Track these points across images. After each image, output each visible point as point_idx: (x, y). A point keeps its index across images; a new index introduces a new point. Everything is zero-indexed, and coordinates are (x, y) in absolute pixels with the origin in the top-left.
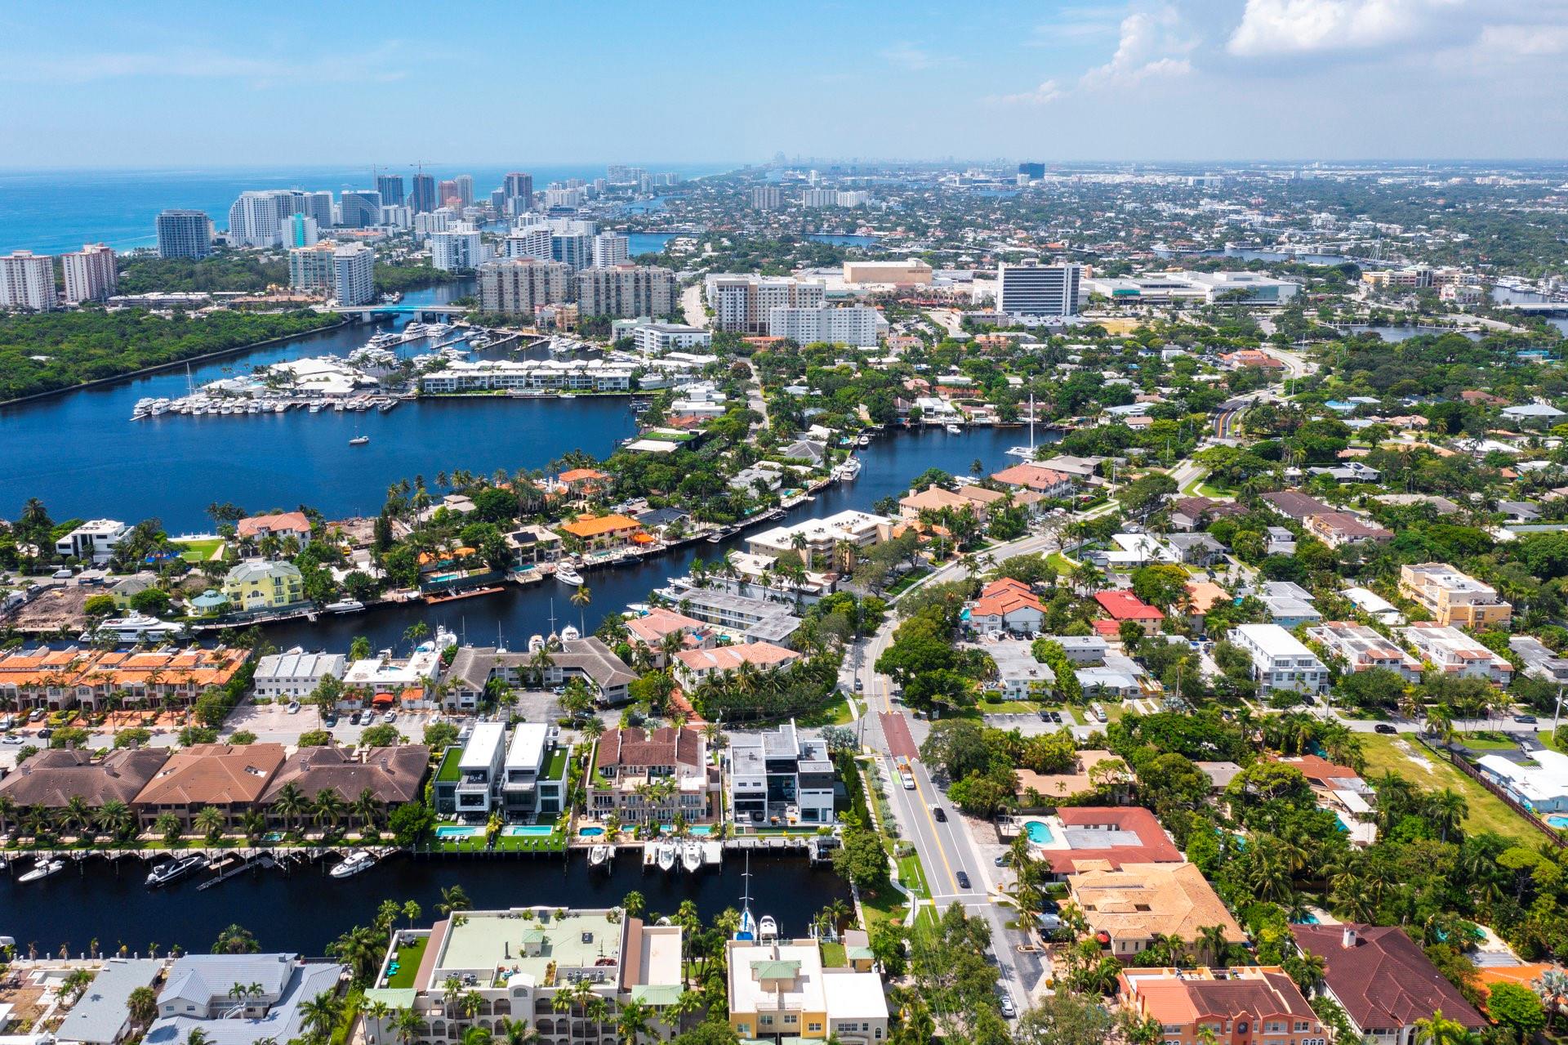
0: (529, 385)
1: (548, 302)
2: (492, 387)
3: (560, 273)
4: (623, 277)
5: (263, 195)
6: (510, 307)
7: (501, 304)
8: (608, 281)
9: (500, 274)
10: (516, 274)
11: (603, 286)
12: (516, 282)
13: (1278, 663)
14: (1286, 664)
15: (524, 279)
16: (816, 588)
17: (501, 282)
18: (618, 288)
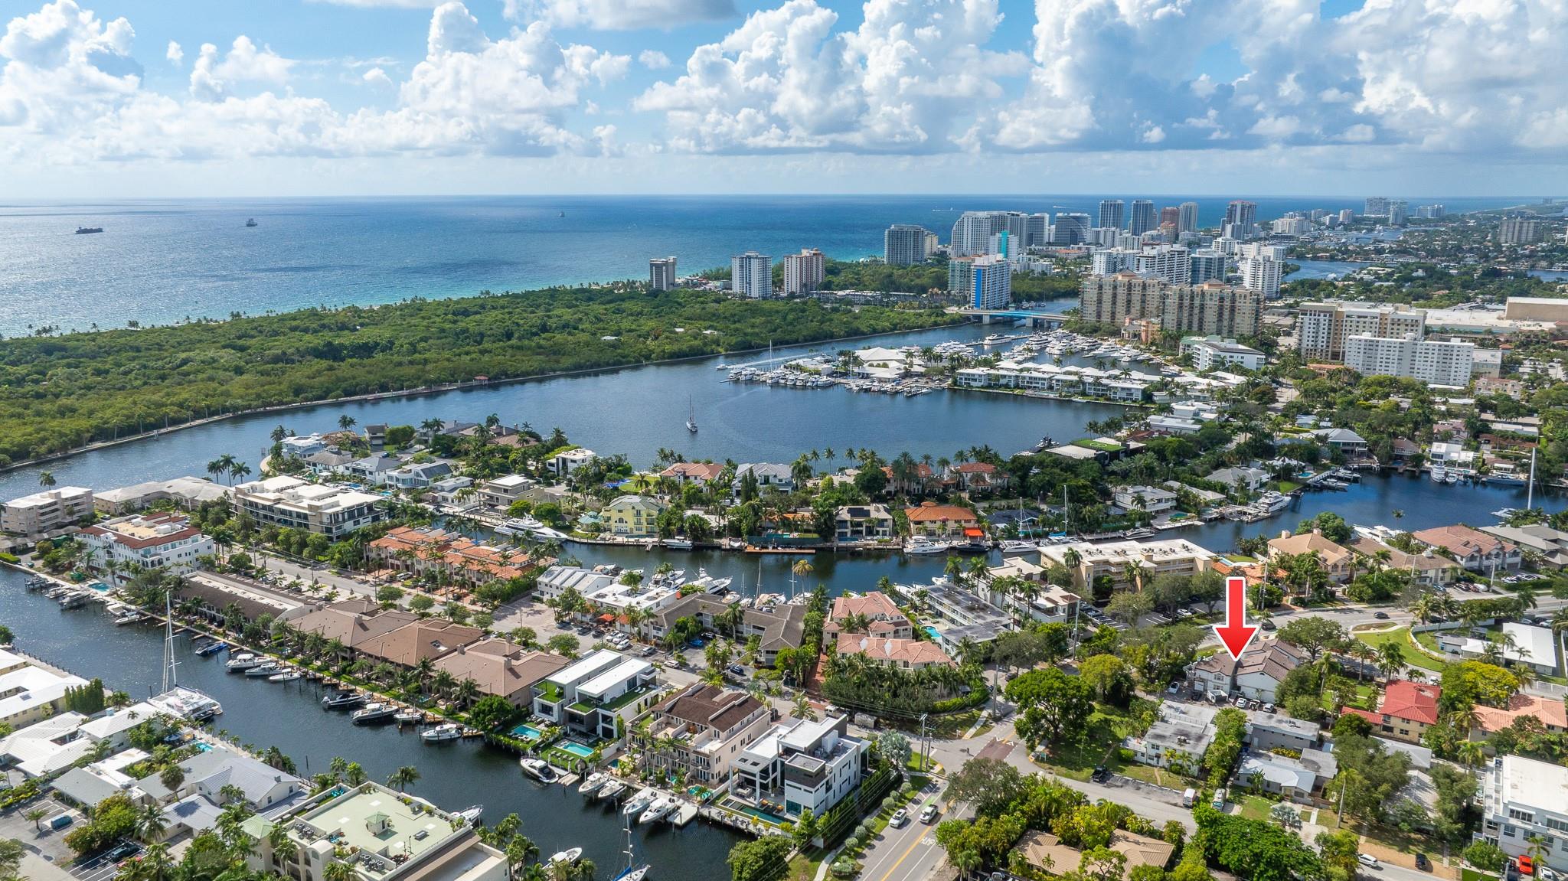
0: (1051, 388)
1: (1142, 315)
2: (1017, 387)
3: (1157, 289)
4: (1208, 297)
5: (982, 215)
6: (1106, 318)
7: (1099, 316)
8: (1192, 298)
9: (1101, 287)
10: (1115, 288)
11: (1187, 302)
12: (1115, 296)
13: (1514, 813)
14: (1527, 817)
15: (1122, 292)
16: (1049, 605)
17: (1100, 295)
18: (1202, 307)
